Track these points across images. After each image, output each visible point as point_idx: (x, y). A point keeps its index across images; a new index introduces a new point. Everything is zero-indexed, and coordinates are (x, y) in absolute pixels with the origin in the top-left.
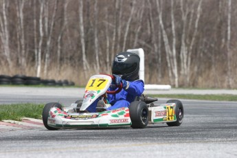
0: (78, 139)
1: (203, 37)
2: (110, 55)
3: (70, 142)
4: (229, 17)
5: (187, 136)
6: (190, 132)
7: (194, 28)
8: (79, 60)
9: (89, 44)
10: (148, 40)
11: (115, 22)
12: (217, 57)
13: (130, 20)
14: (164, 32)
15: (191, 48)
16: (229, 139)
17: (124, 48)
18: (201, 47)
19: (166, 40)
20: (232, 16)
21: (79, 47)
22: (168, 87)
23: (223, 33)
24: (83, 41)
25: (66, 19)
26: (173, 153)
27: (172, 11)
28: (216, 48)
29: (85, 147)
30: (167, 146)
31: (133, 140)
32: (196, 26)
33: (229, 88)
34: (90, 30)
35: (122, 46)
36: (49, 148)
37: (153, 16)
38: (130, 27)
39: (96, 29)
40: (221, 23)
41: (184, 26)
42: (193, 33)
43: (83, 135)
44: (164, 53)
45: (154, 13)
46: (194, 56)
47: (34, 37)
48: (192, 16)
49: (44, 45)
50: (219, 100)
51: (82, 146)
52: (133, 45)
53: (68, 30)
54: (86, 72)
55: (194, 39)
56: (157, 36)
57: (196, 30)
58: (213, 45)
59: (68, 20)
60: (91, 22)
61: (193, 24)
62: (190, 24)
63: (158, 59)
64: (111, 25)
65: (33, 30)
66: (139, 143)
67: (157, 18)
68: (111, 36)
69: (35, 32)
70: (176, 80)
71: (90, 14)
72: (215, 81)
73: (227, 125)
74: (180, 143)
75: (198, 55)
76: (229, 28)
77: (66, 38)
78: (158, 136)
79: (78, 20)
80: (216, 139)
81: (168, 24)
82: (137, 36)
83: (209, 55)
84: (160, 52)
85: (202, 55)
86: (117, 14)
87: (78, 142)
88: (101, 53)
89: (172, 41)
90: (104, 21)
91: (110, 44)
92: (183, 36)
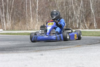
1: (16, 9)
5: (10, 50)
6: (11, 48)
12: (22, 17)
15: (11, 13)
16: (28, 51)
22: (2, 30)
23: (24, 7)
32: (13, 4)
33: (27, 30)
40: (23, 3)
41: (8, 4)
42: (11, 7)
46: (12, 17)
50: (23, 35)
55: (12, 9)
57: (13, 6)
58: (20, 12)
62: (10, 3)
73: (27, 46)
74: (7, 53)
75: (14, 17)
76: (26, 5)
80: (22, 51)
83: (19, 16)
89: (3, 11)
92: (7, 8)
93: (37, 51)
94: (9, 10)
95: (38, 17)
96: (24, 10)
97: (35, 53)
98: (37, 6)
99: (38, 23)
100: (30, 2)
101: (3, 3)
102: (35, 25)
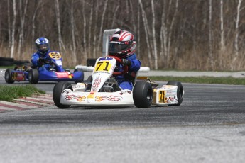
0: (50, 123)
1: (183, 18)
2: (87, 35)
3: (41, 126)
5: (164, 120)
7: (175, 8)
8: (55, 41)
9: (65, 24)
10: (127, 20)
11: (92, 2)
12: (199, 38)
14: (143, 11)
15: (171, 28)
16: (209, 123)
17: (101, 28)
18: (181, 28)
19: (145, 20)
21: (55, 27)
22: (147, 69)
23: (204, 13)
24: (58, 20)
26: (148, 138)
28: (198, 29)
29: (56, 131)
30: (142, 130)
31: (108, 124)
32: (177, 6)
33: (210, 70)
34: (66, 9)
35: (99, 27)
36: (19, 132)
38: (107, 6)
39: (72, 8)
40: (202, 2)
41: (164, 6)
42: (173, 14)
43: (55, 119)
44: (143, 33)
46: (174, 37)
47: (7, 16)
49: (18, 25)
50: (199, 83)
51: (53, 130)
52: (111, 25)
53: (43, 9)
55: (174, 19)
56: (136, 16)
57: (177, 10)
58: (194, 26)
61: (174, 3)
62: (170, 3)
63: (137, 40)
64: (88, 3)
65: (7, 9)
66: (113, 127)
68: (88, 16)
69: (9, 11)
70: (156, 61)
72: (196, 63)
73: (206, 109)
74: (156, 127)
75: (178, 38)
76: (211, 7)
77: (41, 18)
78: (134, 120)
80: (194, 123)
81: (147, 3)
82: (115, 15)
83: (190, 36)
84: (139, 32)
85: (182, 36)
87: (49, 125)
88: (77, 33)
89: (152, 21)
91: (87, 23)
92: (164, 15)
94: (167, 20)
95: (239, 39)
96: (205, 21)
97: (225, 130)
98: (239, 12)
99: (237, 54)
100: (222, 2)
101: (152, 2)
102: (232, 58)
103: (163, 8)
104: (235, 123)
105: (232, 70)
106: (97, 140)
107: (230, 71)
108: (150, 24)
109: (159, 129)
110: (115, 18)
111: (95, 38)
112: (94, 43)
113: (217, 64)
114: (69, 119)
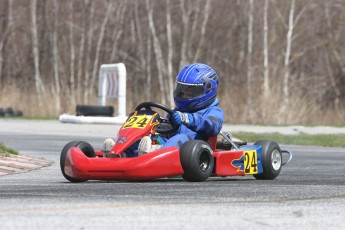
0: (26, 196)
1: (212, 48)
2: (76, 72)
3: (13, 200)
4: (251, 19)
7: (200, 36)
8: (30, 79)
9: (45, 55)
10: (133, 51)
11: (84, 24)
12: (233, 78)
13: (106, 20)
14: (156, 40)
16: (249, 199)
17: (96, 62)
19: (158, 51)
20: (254, 18)
21: (30, 60)
23: (241, 43)
24: (36, 51)
25: (10, 18)
26: (166, 219)
27: (168, 9)
28: (232, 64)
29: (35, 209)
30: (157, 208)
31: (108, 198)
32: (203, 31)
33: (249, 122)
34: (46, 35)
35: (93, 60)
37: (140, 16)
38: (105, 31)
39: (55, 33)
40: (239, 27)
41: (186, 32)
42: (198, 42)
43: (32, 191)
44: (155, 70)
45: (142, 12)
48: (196, 16)
51: (31, 206)
52: (109, 58)
53: (13, 34)
54: (39, 97)
55: (198, 51)
56: (145, 46)
57: (203, 38)
58: (226, 61)
59: (14, 20)
60: (48, 23)
61: (198, 28)
62: (194, 28)
63: (146, 79)
64: (77, 27)
66: (116, 203)
67: (145, 19)
68: (77, 44)
71: (47, 11)
72: (229, 113)
74: (176, 203)
76: (250, 36)
77: (11, 47)
78: (144, 193)
79: (29, 19)
80: (229, 199)
81: (161, 28)
82: (116, 44)
84: (149, 69)
86: (88, 12)
87: (25, 200)
88: (62, 69)
89: (168, 54)
90: (67, 22)
91: (77, 55)
92: (184, 45)
93: (280, 200)
94: (190, 52)
95: (290, 80)
97: (273, 208)
98: (289, 42)
99: (287, 100)
100: (266, 28)
101: (169, 27)
102: (279, 107)
103: (182, 34)
104: (287, 199)
105: (279, 123)
106: (94, 222)
107: (276, 125)
108: (165, 56)
109: (180, 206)
110: (115, 48)
111: (87, 76)
112: (86, 83)
113: (259, 115)
114: (53, 191)
